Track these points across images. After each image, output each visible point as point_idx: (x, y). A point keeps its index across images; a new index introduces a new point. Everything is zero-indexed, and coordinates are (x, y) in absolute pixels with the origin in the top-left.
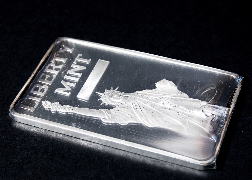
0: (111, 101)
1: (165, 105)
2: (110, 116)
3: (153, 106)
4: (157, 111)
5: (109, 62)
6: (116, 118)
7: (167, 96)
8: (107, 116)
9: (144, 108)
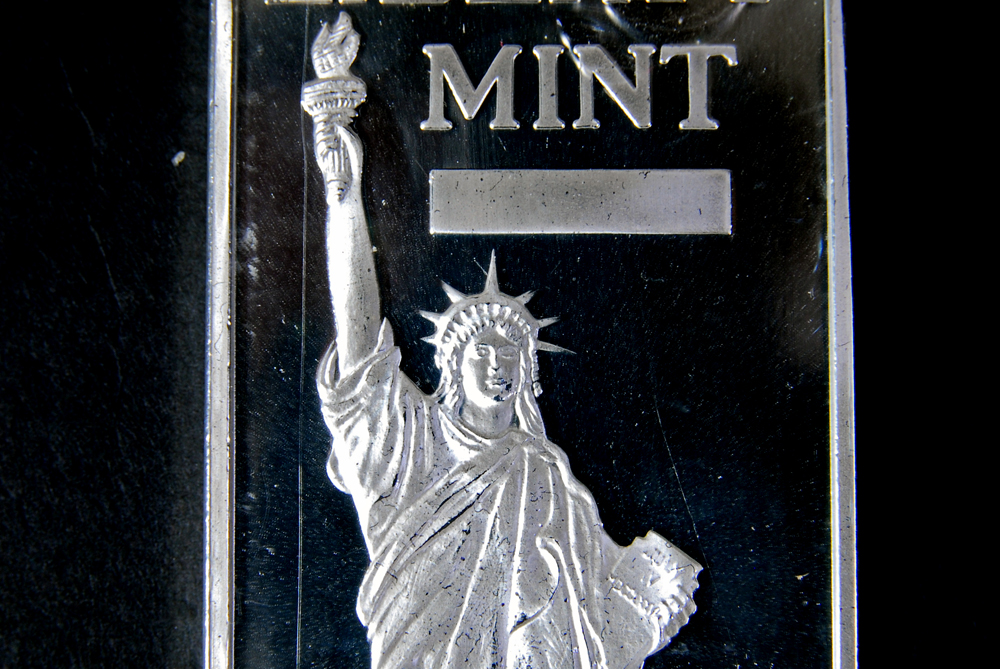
0: (458, 352)
1: (523, 629)
2: (358, 390)
3: (494, 574)
4: (466, 605)
5: (727, 228)
6: (356, 420)
7: (582, 620)
8: (357, 368)
9: (462, 536)
